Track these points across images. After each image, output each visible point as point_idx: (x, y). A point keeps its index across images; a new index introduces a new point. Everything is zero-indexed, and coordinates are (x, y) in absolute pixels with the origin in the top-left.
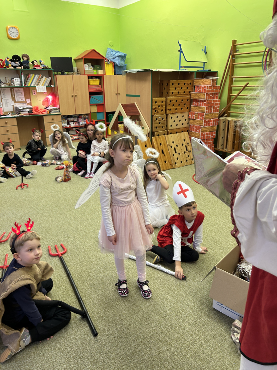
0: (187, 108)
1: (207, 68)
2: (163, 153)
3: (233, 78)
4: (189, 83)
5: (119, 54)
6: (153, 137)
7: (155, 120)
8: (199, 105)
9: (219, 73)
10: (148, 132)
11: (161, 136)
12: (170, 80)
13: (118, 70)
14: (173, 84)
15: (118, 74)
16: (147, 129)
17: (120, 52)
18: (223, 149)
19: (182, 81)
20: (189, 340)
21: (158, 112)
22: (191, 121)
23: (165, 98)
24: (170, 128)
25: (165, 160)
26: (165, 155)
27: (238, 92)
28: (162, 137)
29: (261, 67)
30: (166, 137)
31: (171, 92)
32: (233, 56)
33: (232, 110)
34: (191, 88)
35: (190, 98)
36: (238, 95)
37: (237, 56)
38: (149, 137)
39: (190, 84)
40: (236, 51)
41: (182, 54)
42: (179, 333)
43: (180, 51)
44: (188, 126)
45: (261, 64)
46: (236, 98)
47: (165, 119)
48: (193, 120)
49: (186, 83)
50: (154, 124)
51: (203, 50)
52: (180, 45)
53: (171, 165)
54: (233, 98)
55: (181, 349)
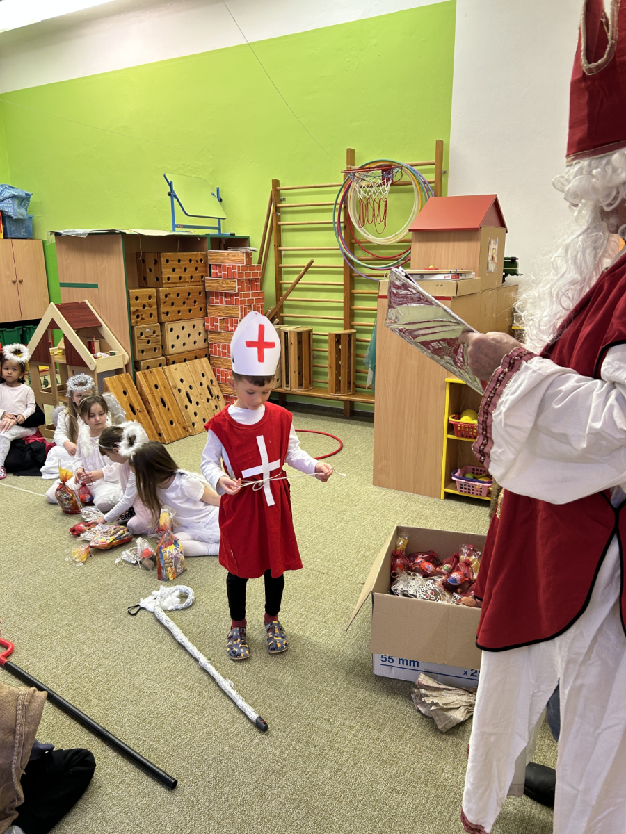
0: (201, 310)
1: (227, 230)
2: (165, 405)
3: (280, 251)
4: (199, 259)
5: (13, 192)
6: (137, 373)
7: (139, 335)
8: (224, 303)
9: (252, 241)
10: (126, 363)
11: (154, 370)
12: (160, 253)
13: (13, 229)
14: (167, 261)
15: (13, 236)
16: (123, 356)
17: (13, 188)
18: (281, 387)
19: (185, 256)
20: (350, 737)
21: (142, 319)
22: (211, 336)
23: (155, 290)
24: (171, 351)
25: (171, 420)
26: (168, 409)
27: (296, 277)
28: (158, 371)
29: (333, 232)
30: (167, 371)
31: (165, 276)
32: (277, 209)
33: (287, 312)
34: (203, 269)
35: (205, 288)
36: (297, 282)
37: (284, 209)
38: (128, 374)
39: (201, 260)
40: (280, 201)
41: (175, 200)
42: (328, 732)
43: (172, 194)
44: (207, 346)
45: (332, 225)
46: (293, 288)
47: (158, 333)
48: (217, 332)
49: (193, 258)
50: (136, 344)
51: (213, 194)
52: (171, 184)
53: (185, 428)
54: (287, 289)
55: (345, 757)
